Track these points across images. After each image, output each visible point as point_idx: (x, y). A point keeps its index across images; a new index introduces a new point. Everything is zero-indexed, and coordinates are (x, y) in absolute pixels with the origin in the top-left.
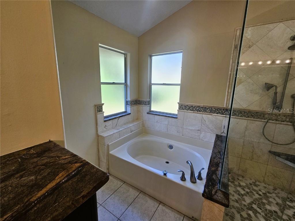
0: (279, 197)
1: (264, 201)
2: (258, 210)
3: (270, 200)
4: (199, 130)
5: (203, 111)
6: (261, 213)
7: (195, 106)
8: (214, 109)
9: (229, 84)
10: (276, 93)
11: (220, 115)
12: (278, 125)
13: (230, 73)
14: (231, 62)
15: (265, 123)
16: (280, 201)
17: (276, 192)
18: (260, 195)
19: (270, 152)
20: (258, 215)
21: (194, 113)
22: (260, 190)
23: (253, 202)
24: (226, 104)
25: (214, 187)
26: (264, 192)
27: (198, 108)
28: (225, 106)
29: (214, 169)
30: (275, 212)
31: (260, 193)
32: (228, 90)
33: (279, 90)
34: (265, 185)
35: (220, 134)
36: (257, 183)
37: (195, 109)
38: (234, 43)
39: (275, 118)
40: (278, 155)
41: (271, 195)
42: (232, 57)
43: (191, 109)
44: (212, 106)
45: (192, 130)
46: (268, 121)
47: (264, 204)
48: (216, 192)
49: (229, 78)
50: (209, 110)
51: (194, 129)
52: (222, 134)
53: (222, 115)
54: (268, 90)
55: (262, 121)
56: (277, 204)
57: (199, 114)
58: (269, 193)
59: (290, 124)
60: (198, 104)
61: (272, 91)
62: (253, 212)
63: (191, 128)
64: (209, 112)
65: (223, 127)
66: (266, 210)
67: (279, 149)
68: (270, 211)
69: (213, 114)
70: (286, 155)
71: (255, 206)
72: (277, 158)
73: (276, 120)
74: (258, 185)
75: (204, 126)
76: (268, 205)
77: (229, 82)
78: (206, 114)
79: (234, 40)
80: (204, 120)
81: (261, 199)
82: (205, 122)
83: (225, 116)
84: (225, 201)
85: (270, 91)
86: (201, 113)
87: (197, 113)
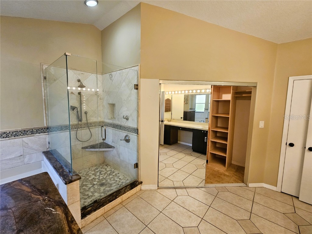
0: (92, 171)
1: (87, 177)
2: (87, 183)
3: (90, 174)
4: (21, 156)
5: (22, 134)
6: (89, 184)
7: (9, 132)
8: (35, 130)
9: (45, 107)
10: (78, 112)
11: (42, 134)
12: (82, 131)
13: (44, 98)
14: (43, 89)
15: (76, 131)
16: (93, 172)
17: (90, 169)
18: (84, 176)
19: (82, 148)
20: (88, 185)
21: (9, 139)
22: (83, 174)
23: (83, 182)
24: (46, 123)
25: (69, 177)
26: (85, 173)
27: (14, 133)
28: (45, 125)
29: (61, 170)
30: (93, 178)
31: (84, 175)
32: (46, 111)
33: (79, 109)
34: (84, 170)
35: (46, 150)
36: (81, 171)
37: (10, 135)
38: (42, 75)
39: (80, 127)
40: (86, 148)
41: (89, 173)
42: (43, 86)
43: (3, 136)
44: (32, 127)
45: (10, 159)
46: (77, 130)
47: (88, 179)
48: (72, 177)
49: (44, 102)
50: (30, 132)
51: (13, 157)
52: (48, 150)
53: (45, 134)
54: (73, 110)
55: (74, 131)
56: (93, 174)
57: (17, 139)
58: (87, 172)
59: (87, 128)
60: (14, 129)
61: (75, 111)
62: (85, 186)
63: (8, 158)
64: (30, 134)
65: (47, 143)
66: (90, 180)
67: (86, 144)
68: (92, 180)
69: (35, 135)
70: (89, 146)
71: (84, 183)
72: (86, 149)
73: (81, 128)
74: (82, 172)
75: (26, 149)
76: (90, 178)
77: (45, 105)
78: (27, 137)
79: (42, 72)
80: (26, 143)
81: (86, 177)
82: (27, 145)
83: (47, 133)
84: (78, 177)
85: (74, 111)
86: (20, 137)
87: (15, 138)
